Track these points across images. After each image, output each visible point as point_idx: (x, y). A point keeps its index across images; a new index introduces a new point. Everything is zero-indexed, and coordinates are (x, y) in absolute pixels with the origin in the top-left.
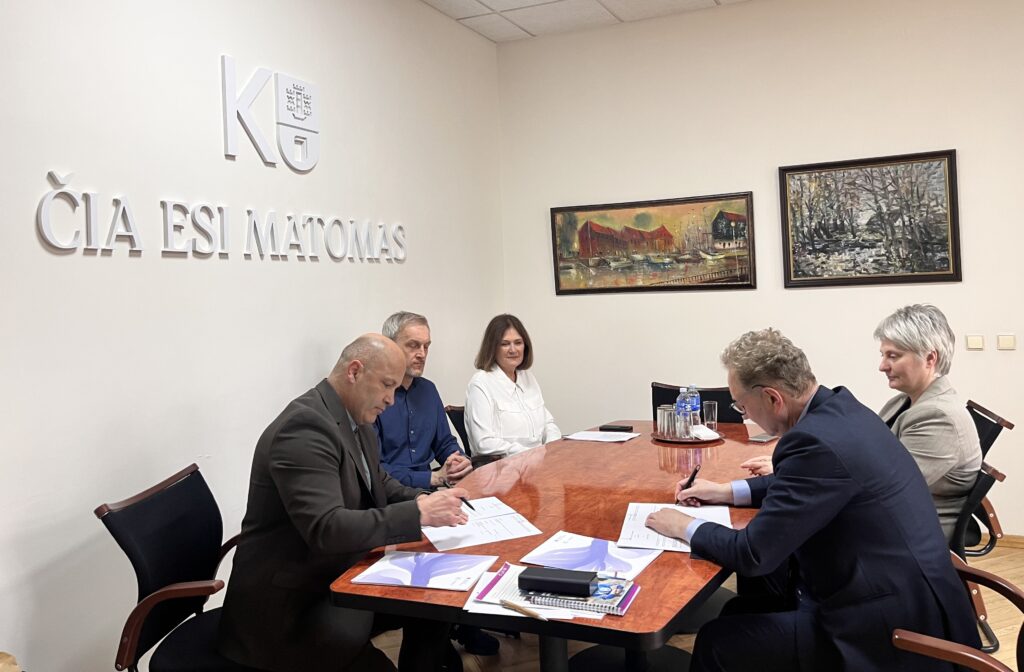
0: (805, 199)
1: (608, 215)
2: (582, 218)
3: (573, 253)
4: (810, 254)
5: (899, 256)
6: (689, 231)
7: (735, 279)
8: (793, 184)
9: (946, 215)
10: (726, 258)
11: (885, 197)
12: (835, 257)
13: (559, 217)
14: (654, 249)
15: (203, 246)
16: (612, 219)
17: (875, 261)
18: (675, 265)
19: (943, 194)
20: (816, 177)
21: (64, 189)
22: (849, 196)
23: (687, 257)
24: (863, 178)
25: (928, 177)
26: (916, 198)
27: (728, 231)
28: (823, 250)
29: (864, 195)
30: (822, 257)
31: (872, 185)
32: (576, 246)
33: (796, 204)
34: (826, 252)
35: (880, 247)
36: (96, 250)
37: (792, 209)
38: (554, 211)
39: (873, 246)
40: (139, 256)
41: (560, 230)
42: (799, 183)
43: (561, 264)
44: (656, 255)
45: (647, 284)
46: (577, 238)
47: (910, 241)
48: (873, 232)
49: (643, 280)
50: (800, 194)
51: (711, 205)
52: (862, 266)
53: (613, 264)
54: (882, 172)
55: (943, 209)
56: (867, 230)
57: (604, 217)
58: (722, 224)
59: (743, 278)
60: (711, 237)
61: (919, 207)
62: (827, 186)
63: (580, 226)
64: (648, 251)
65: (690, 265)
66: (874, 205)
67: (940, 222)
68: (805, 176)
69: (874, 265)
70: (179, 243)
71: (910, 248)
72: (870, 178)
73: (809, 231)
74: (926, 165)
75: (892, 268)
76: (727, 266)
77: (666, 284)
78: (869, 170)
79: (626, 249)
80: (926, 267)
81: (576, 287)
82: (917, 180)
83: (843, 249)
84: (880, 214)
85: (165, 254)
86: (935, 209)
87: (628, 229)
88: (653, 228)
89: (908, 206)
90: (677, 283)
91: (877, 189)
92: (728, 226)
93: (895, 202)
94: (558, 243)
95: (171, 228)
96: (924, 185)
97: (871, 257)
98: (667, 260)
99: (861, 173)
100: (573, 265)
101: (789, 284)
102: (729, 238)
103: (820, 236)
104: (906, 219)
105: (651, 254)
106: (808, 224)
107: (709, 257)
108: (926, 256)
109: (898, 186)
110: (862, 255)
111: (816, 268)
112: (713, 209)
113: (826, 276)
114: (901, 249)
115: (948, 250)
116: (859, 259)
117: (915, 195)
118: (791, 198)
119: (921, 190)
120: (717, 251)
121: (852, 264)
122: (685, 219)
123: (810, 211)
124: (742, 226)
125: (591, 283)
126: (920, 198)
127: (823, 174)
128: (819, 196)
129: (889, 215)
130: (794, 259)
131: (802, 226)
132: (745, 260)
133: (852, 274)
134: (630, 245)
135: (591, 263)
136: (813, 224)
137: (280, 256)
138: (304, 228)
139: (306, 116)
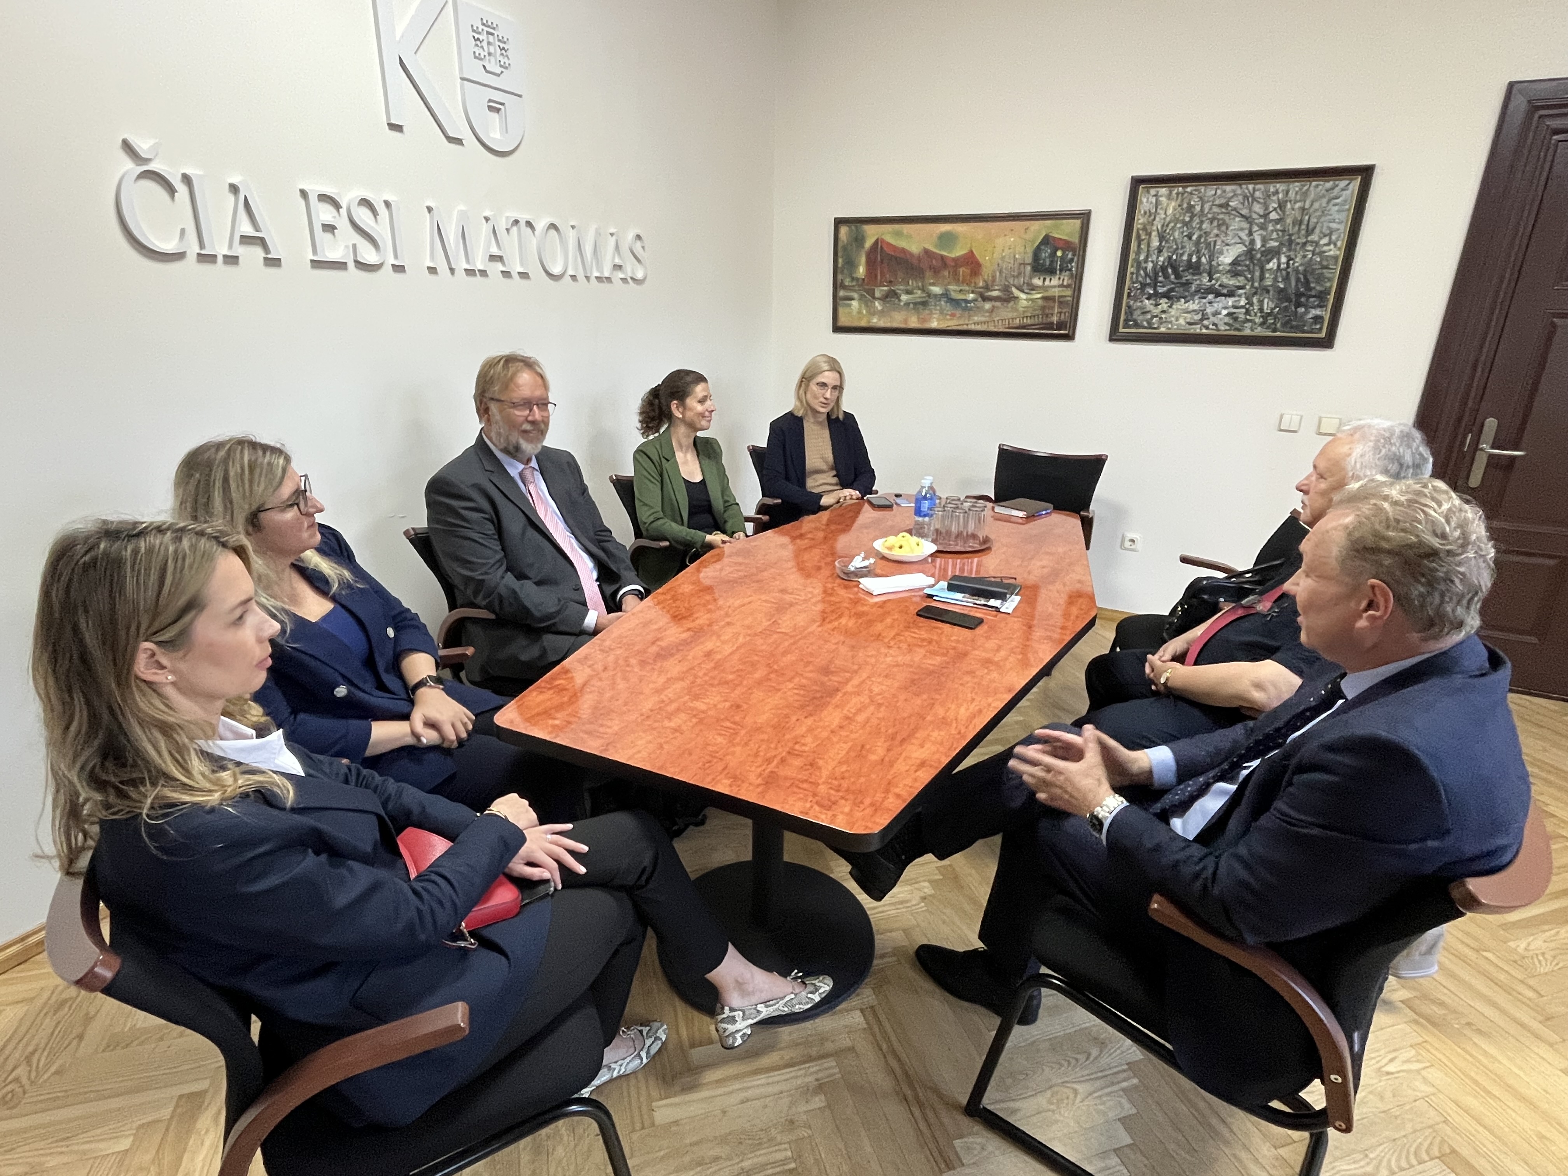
0: (1158, 224)
1: (905, 232)
2: (872, 233)
3: (857, 279)
4: (1148, 299)
5: (1261, 310)
6: (1003, 258)
7: (1050, 326)
8: (1146, 202)
9: (1336, 258)
10: (1043, 298)
11: (1263, 227)
12: (1181, 305)
13: (844, 230)
14: (957, 281)
15: (369, 256)
16: (909, 237)
17: (1229, 315)
18: (980, 303)
19: (1341, 227)
20: (1178, 194)
21: (151, 167)
22: (1215, 223)
23: (995, 294)
24: (1240, 198)
25: (1328, 202)
26: (1303, 232)
27: (1052, 262)
28: (1166, 295)
29: (1236, 223)
30: (1164, 303)
31: (1250, 210)
32: (861, 270)
33: (1145, 229)
34: (1169, 298)
35: (1240, 296)
36: (215, 256)
37: (1138, 236)
38: (839, 222)
39: (1231, 294)
40: (280, 266)
41: (845, 248)
42: (1154, 200)
43: (842, 293)
44: (957, 288)
45: (943, 325)
46: (863, 259)
47: (1282, 291)
48: (1235, 274)
49: (938, 320)
50: (1152, 216)
51: (1035, 225)
52: (1212, 319)
53: (904, 297)
54: (1267, 191)
55: (1335, 251)
56: (1229, 271)
57: (898, 234)
58: (1045, 254)
59: (1060, 326)
60: (1029, 268)
61: (1305, 244)
62: (1191, 207)
63: (868, 244)
64: (949, 284)
65: (998, 304)
66: (1245, 238)
67: (1327, 268)
68: (1163, 191)
69: (1227, 320)
70: (334, 251)
71: (1279, 299)
72: (1250, 199)
73: (1154, 268)
74: (1329, 185)
75: (1248, 325)
76: (1043, 308)
77: (965, 328)
78: (1251, 187)
79: (923, 278)
80: (1292, 327)
81: (856, 324)
82: (1312, 205)
83: (1193, 295)
84: (1250, 252)
85: (317, 264)
86: (1326, 248)
87: (927, 252)
88: (958, 252)
89: (1290, 242)
90: (979, 328)
91: (1255, 216)
92: (1053, 254)
93: (1274, 235)
94: (840, 265)
95: (318, 228)
96: (1319, 213)
97: (1225, 308)
98: (971, 296)
99: (1239, 191)
100: (855, 295)
101: (1115, 336)
102: (1051, 271)
103: (1166, 276)
104: (1284, 259)
105: (951, 287)
106: (1154, 257)
107: (1023, 296)
108: (1296, 312)
109: (1284, 212)
110: (1215, 305)
111: (1153, 317)
112: (1038, 230)
113: (1163, 329)
114: (1266, 301)
115: (1326, 306)
116: (1209, 310)
117: (1303, 227)
118: (1140, 220)
119: (1313, 220)
120: (1033, 288)
121: (1198, 317)
122: (1000, 242)
123: (1161, 242)
124: (1070, 256)
125: (875, 320)
126: (1309, 232)
127: (1189, 189)
128: (1176, 220)
129: (1263, 253)
130: (1127, 303)
131: (1146, 261)
132: (1067, 303)
133: (1197, 329)
134: (928, 274)
135: (878, 294)
136: (1161, 259)
137: (477, 271)
138: (508, 233)
139: (503, 70)
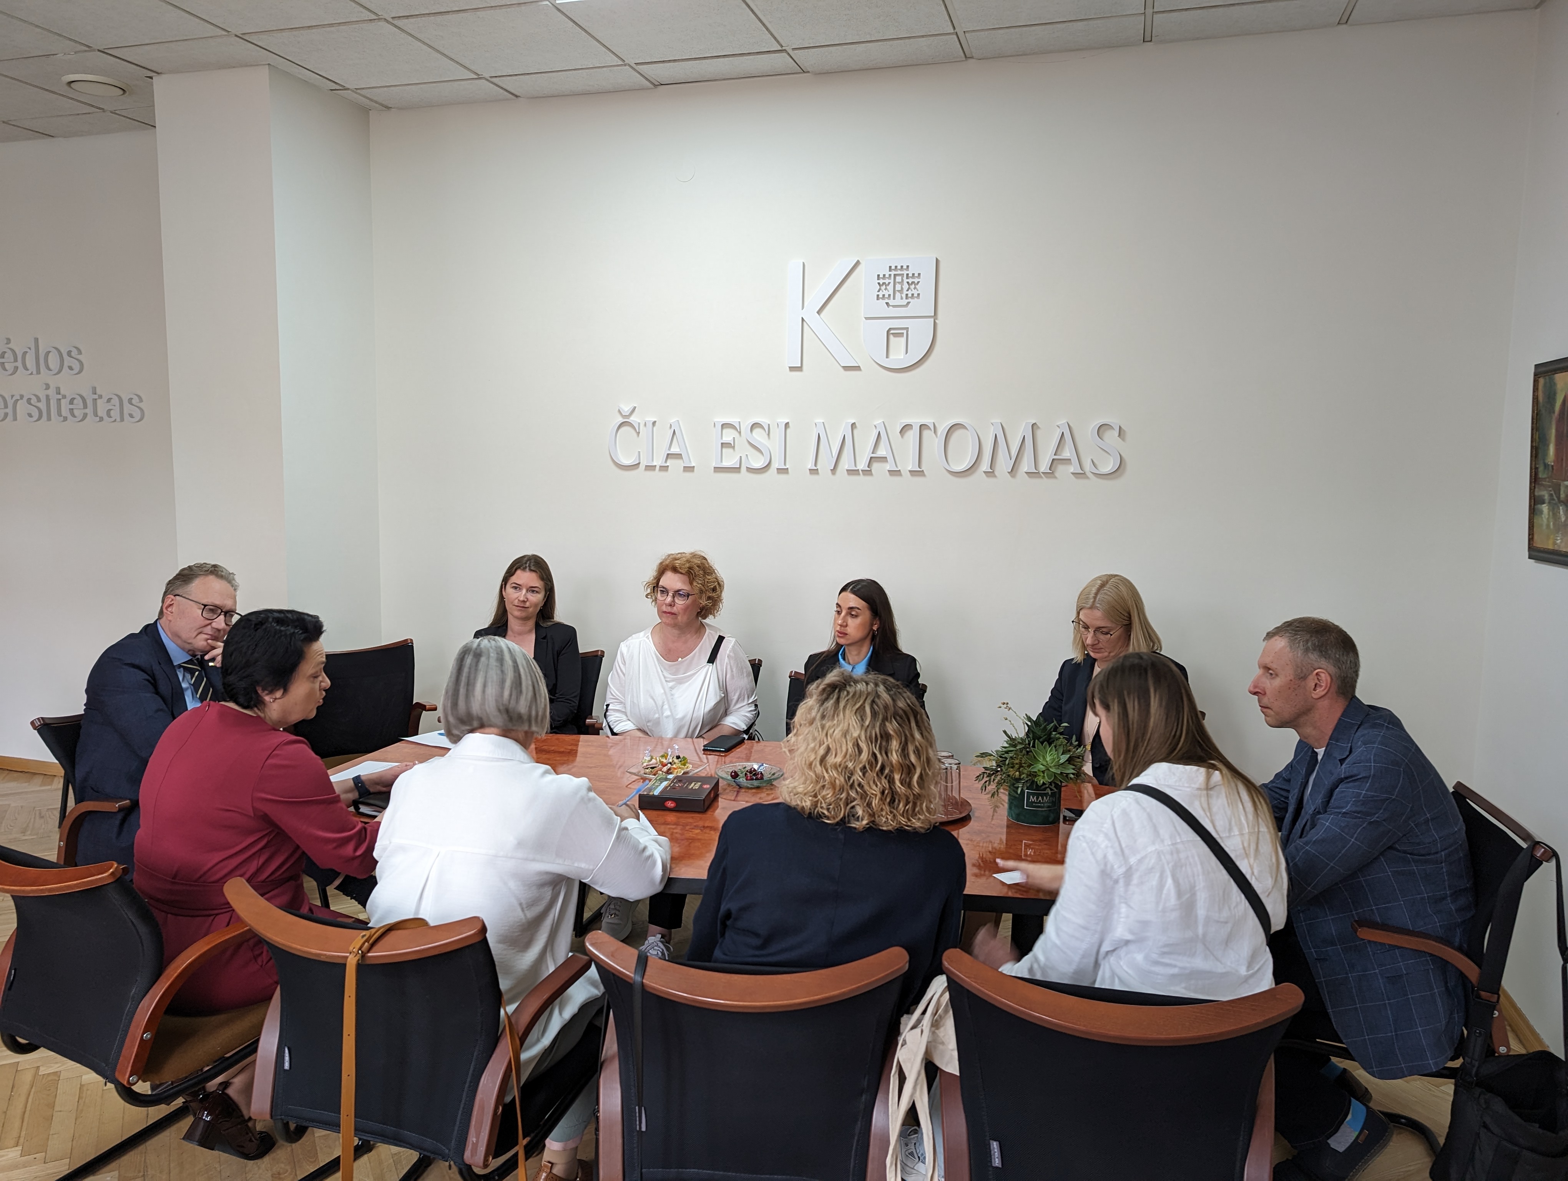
2: (1561, 387)
3: (1549, 467)
13: (1540, 384)
15: (756, 463)
21: (628, 420)
32: (1552, 451)
36: (655, 466)
38: (1537, 372)
40: (693, 471)
43: (1536, 491)
46: (1554, 432)
63: (1558, 405)
70: (731, 461)
81: (1546, 545)
85: (717, 469)
94: (1536, 443)
100: (1546, 496)
125: (1559, 541)
135: (1563, 494)
137: (860, 472)
138: (902, 436)
139: (910, 300)
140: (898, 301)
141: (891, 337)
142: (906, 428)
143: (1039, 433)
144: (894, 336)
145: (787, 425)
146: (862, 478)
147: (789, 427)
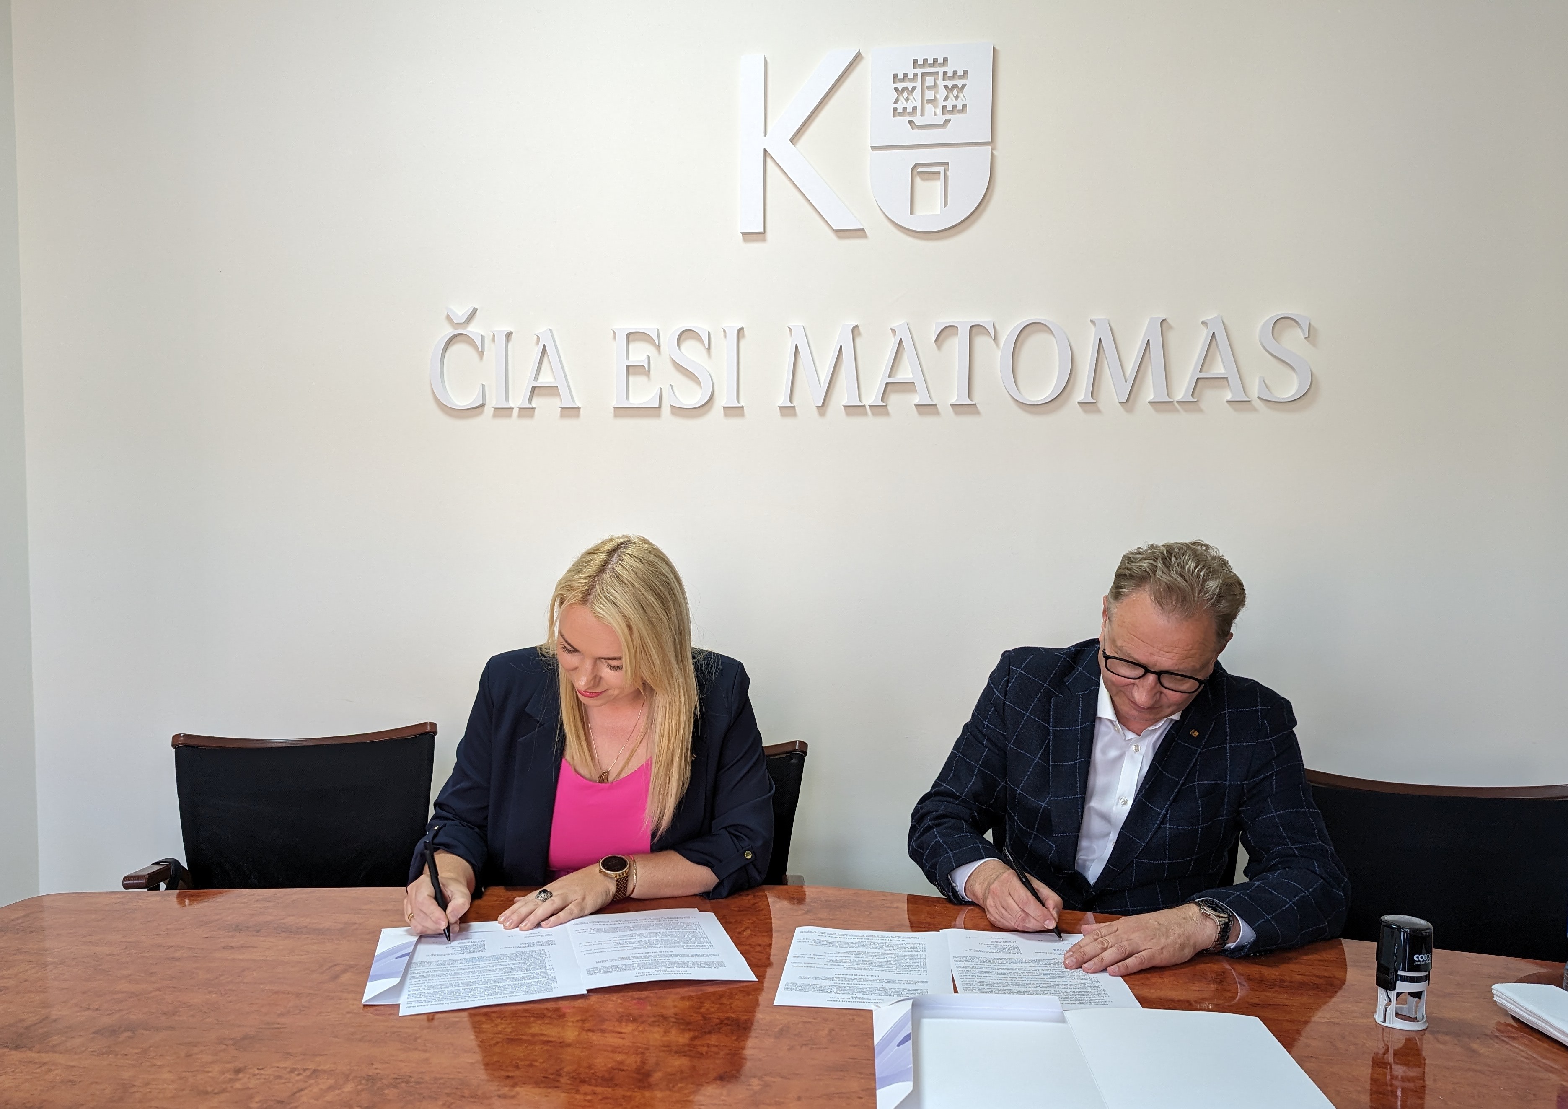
15: (687, 398)
36: (512, 408)
40: (577, 416)
70: (642, 395)
85: (621, 412)
137: (868, 408)
138: (939, 347)
139: (948, 116)
140: (928, 120)
141: (918, 180)
142: (947, 332)
143: (1171, 336)
144: (923, 179)
145: (740, 331)
146: (870, 421)
147: (744, 336)
